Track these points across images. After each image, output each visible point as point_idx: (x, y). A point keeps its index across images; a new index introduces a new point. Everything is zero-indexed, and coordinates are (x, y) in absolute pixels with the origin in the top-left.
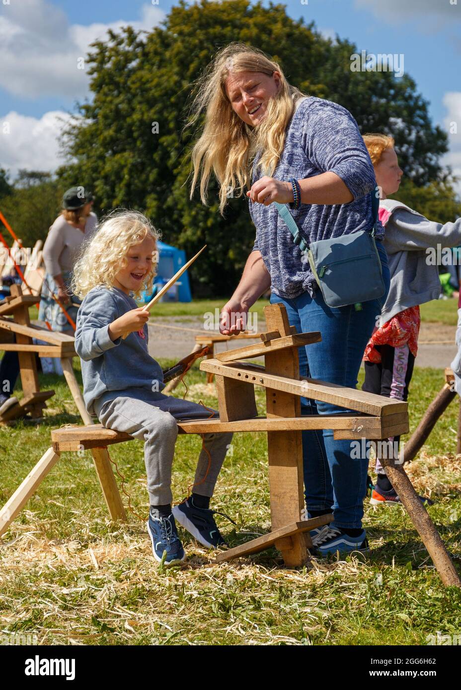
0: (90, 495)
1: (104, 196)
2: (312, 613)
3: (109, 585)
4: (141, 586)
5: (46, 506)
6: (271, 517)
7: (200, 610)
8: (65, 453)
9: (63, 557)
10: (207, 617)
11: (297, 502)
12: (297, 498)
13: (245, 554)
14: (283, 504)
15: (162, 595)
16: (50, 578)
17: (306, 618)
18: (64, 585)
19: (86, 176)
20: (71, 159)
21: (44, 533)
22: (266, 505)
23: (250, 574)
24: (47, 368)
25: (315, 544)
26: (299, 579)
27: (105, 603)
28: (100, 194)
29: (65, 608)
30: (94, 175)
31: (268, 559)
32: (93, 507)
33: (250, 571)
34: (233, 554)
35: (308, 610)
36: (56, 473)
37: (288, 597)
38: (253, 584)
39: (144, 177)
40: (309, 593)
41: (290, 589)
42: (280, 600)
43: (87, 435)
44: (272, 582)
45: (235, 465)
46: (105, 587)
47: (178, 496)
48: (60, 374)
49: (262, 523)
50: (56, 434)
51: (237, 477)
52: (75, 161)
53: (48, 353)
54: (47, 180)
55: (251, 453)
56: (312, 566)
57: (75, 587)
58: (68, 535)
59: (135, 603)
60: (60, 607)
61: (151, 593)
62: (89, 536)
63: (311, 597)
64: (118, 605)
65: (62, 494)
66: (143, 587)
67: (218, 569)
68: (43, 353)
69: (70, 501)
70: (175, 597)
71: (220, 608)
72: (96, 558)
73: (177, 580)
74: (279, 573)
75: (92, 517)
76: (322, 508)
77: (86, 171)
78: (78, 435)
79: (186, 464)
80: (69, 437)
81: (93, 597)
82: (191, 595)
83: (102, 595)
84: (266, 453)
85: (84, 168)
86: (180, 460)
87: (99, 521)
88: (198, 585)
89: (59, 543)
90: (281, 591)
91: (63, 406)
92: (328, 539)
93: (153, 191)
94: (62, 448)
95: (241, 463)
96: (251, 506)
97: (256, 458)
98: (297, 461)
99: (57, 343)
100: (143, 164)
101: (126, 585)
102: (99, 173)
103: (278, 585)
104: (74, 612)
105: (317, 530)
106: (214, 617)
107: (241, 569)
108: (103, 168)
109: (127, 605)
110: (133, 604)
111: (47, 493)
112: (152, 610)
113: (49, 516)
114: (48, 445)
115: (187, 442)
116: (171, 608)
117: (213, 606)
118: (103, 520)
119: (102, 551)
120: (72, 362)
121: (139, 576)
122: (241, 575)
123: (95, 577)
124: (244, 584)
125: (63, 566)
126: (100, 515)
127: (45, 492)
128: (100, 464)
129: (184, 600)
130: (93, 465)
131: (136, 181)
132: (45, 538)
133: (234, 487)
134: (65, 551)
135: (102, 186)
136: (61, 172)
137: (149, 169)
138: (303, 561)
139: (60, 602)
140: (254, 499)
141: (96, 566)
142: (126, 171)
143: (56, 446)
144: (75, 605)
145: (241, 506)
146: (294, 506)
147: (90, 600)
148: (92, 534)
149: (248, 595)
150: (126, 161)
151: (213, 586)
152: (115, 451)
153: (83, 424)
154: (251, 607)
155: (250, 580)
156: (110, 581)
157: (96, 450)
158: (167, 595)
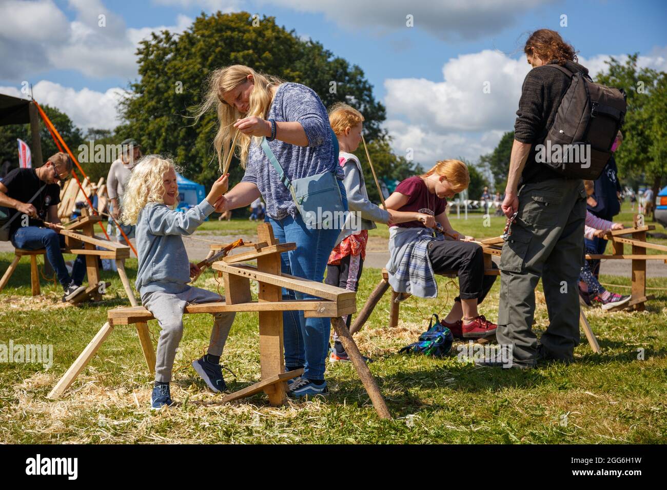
0: (134, 355)
1: (148, 147)
2: (288, 438)
3: (147, 418)
4: (169, 419)
5: (103, 363)
6: (261, 371)
7: (210, 435)
8: (118, 326)
9: (114, 399)
10: (215, 441)
11: (279, 361)
12: (279, 358)
13: (243, 397)
14: (269, 362)
15: (184, 425)
16: (105, 413)
17: (284, 441)
18: (115, 419)
19: (135, 133)
20: (125, 121)
21: (101, 382)
22: (257, 362)
23: (246, 410)
24: (106, 266)
25: (291, 389)
26: (279, 414)
27: (143, 431)
28: (145, 146)
29: (115, 435)
30: (141, 133)
31: (258, 400)
32: (136, 364)
33: (245, 408)
34: (234, 397)
35: (285, 435)
36: (111, 340)
37: (272, 426)
38: (248, 417)
39: (176, 134)
40: (286, 423)
41: (273, 421)
42: (266, 429)
43: (133, 313)
44: (260, 416)
45: (236, 334)
46: (144, 420)
47: (196, 356)
48: (115, 271)
49: (255, 375)
50: (111, 313)
51: (238, 343)
52: (128, 123)
53: (107, 256)
54: (108, 136)
55: (248, 326)
56: (289, 405)
57: (123, 420)
58: (118, 383)
59: (165, 431)
60: (112, 434)
61: (176, 424)
62: (133, 384)
63: (288, 426)
64: (153, 432)
65: (116, 354)
66: (171, 420)
67: (223, 408)
68: (103, 256)
69: (121, 359)
70: (193, 427)
71: (224, 435)
72: (138, 399)
73: (195, 415)
74: (266, 410)
75: (136, 371)
76: (296, 365)
77: (135, 130)
78: (126, 314)
79: (202, 334)
80: (120, 315)
81: (135, 427)
82: (204, 425)
83: (142, 426)
84: (258, 326)
85: (134, 128)
86: (198, 331)
87: (141, 374)
88: (209, 418)
89: (112, 389)
90: (267, 422)
91: (117, 293)
92: (300, 386)
93: (182, 144)
94: (115, 323)
95: (241, 333)
96: (247, 363)
97: (251, 329)
98: (279, 332)
99: (113, 249)
100: (175, 125)
101: (158, 418)
102: (145, 131)
103: (264, 418)
104: (122, 437)
105: (292, 380)
106: (219, 441)
107: (239, 407)
108: (148, 128)
109: (159, 432)
110: (163, 431)
111: (104, 354)
112: (177, 436)
113: (105, 370)
114: (106, 320)
115: (203, 318)
116: (190, 435)
117: (219, 433)
118: (144, 373)
119: (142, 394)
120: (124, 262)
121: (168, 412)
122: (239, 411)
123: (137, 413)
124: (241, 418)
125: (114, 405)
126: (141, 369)
127: (103, 353)
128: (142, 334)
129: (199, 429)
130: (137, 335)
131: (171, 137)
132: (103, 385)
133: (236, 350)
134: (116, 395)
135: (147, 140)
136: (118, 130)
137: (179, 129)
138: (282, 401)
139: (112, 431)
140: (249, 358)
141: (138, 405)
142: (163, 130)
143: (111, 321)
144: (123, 433)
145: (240, 363)
146: (277, 363)
147: (133, 429)
148: (135, 383)
149: (244, 425)
150: (164, 123)
151: (220, 419)
152: (153, 325)
153: (131, 305)
154: (246, 433)
155: (245, 415)
156: (147, 416)
157: (139, 324)
158: (188, 425)
